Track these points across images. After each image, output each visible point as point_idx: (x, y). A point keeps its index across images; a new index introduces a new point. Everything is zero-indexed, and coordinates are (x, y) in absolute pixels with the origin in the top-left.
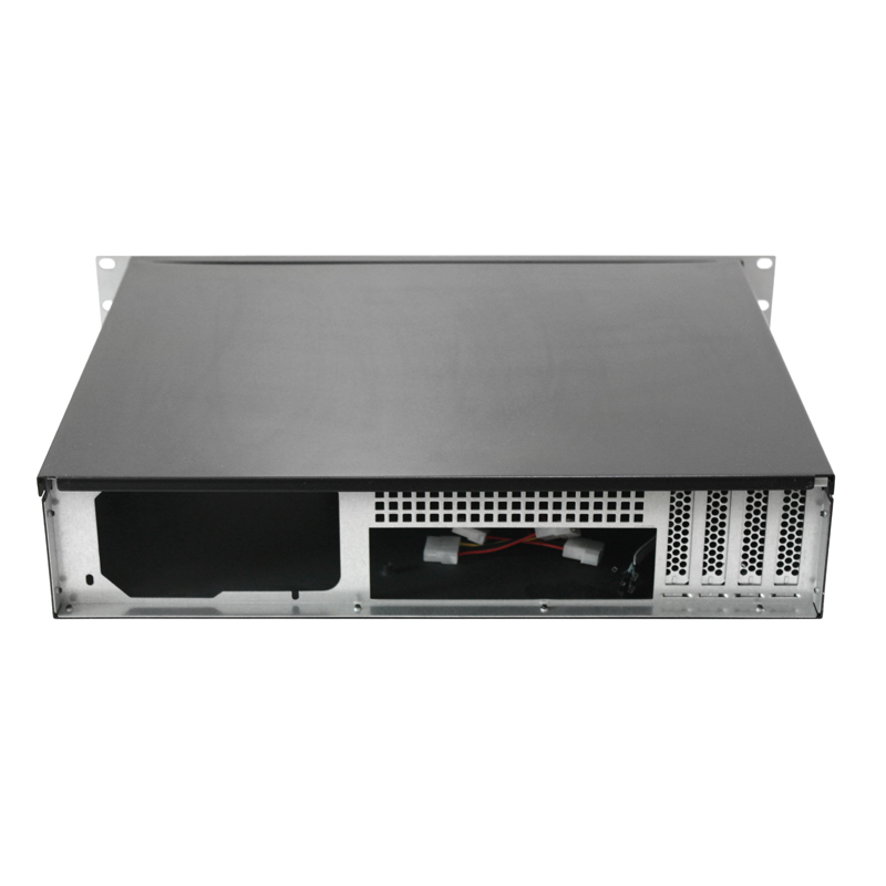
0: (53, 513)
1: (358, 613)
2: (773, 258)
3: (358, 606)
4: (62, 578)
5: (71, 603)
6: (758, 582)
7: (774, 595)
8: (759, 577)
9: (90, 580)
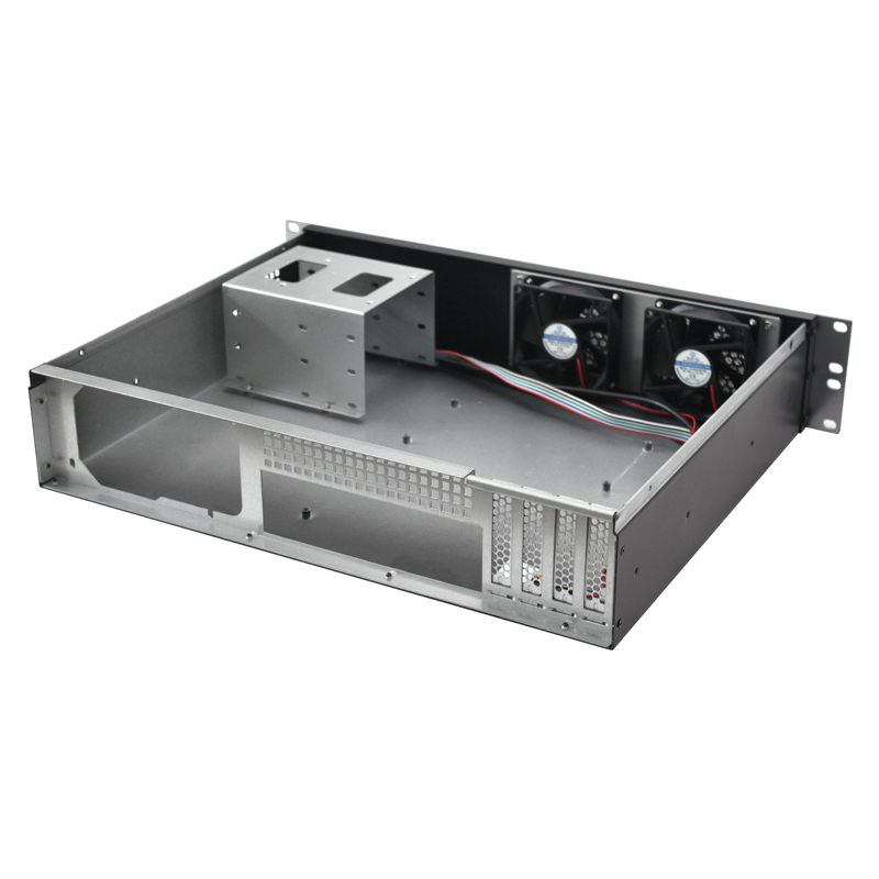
2: (849, 324)
5: (58, 478)
6: (571, 602)
7: (585, 619)
8: (572, 597)
9: (72, 463)
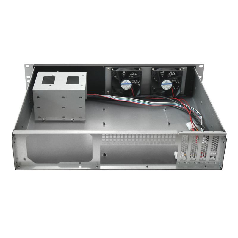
0: (15, 142)
1: (97, 168)
2: (203, 65)
3: (97, 166)
4: (17, 159)
5: (19, 165)
6: (205, 159)
7: (209, 163)
8: (205, 158)
9: (25, 159)
